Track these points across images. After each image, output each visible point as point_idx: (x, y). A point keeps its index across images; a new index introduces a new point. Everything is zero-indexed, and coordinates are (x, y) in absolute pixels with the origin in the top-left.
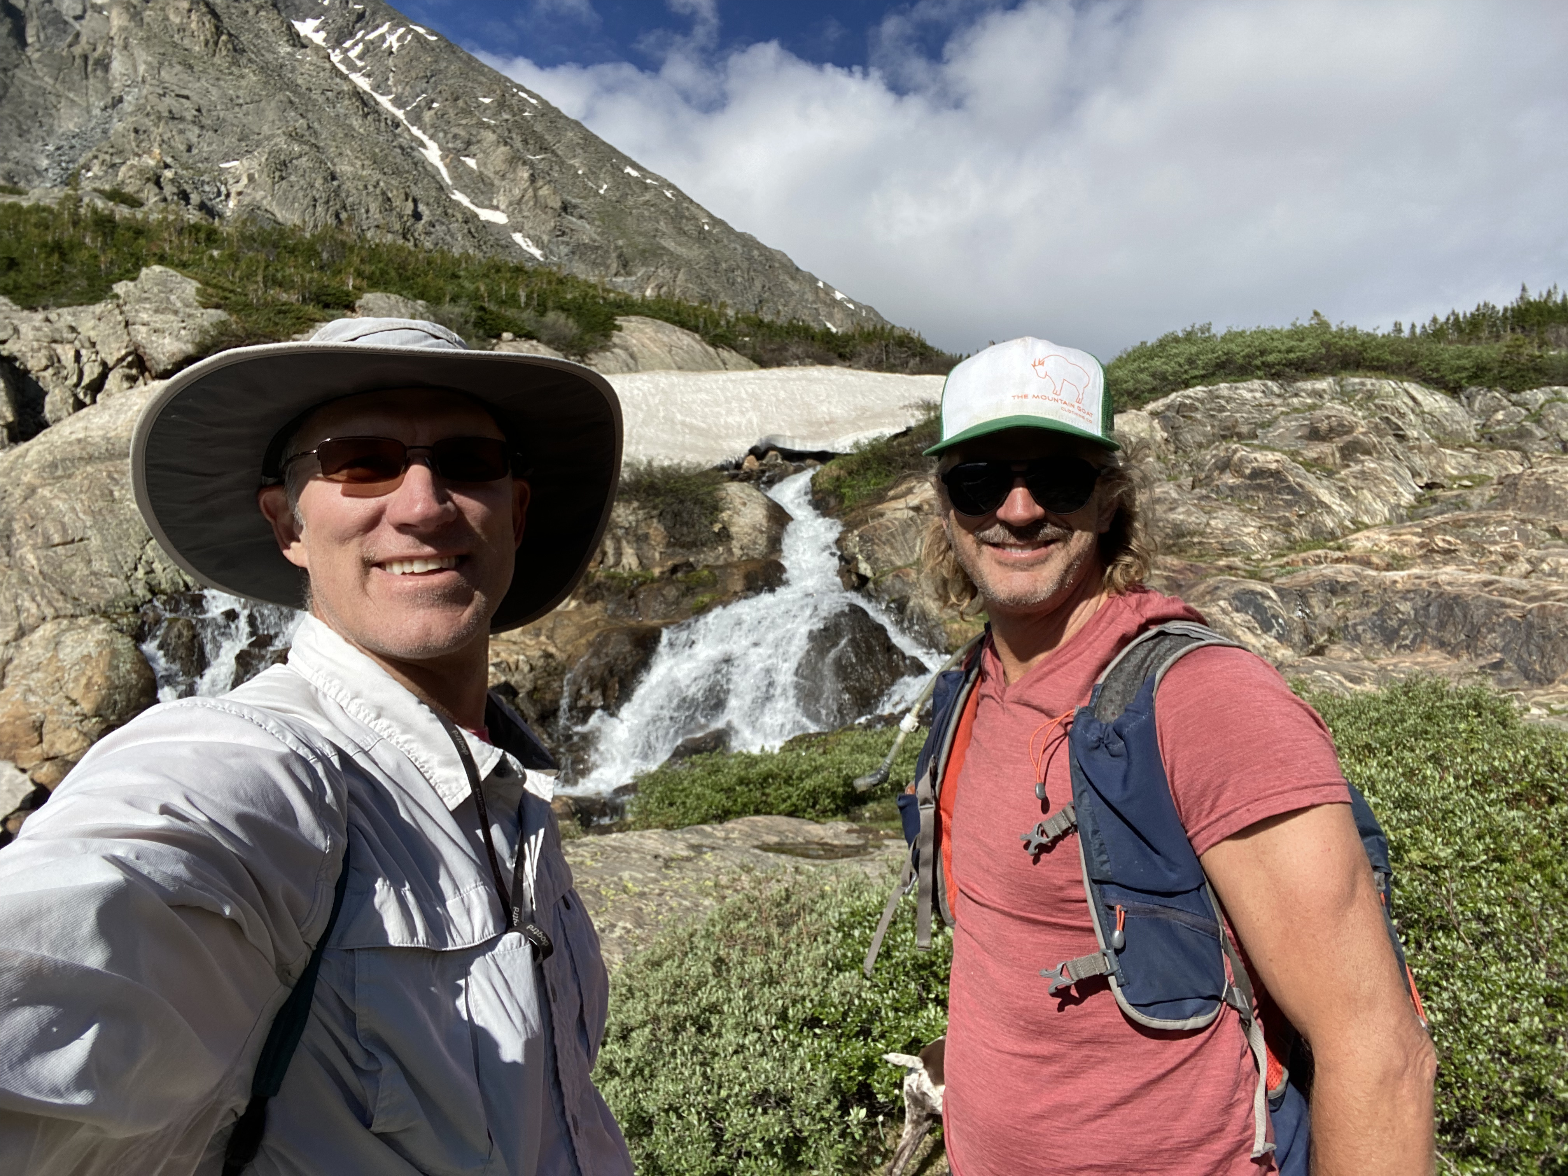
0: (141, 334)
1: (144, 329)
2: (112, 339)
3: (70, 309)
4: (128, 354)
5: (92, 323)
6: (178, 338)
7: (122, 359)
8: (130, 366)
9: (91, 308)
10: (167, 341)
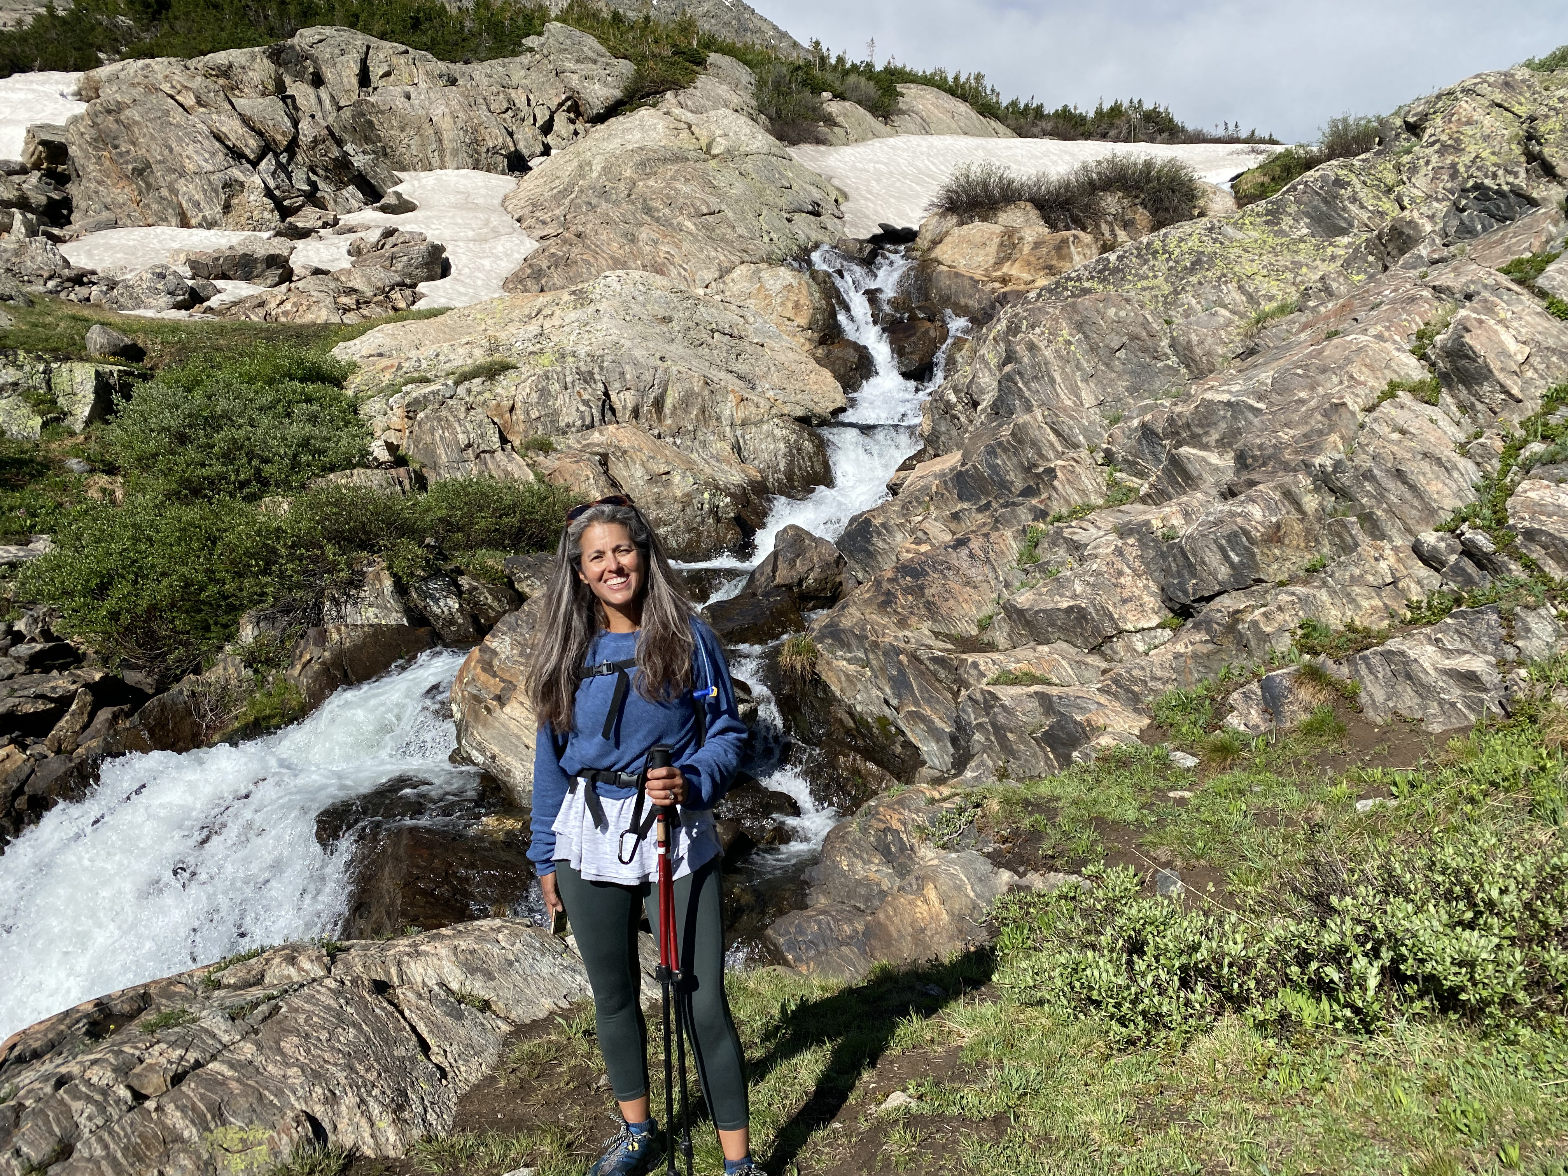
0: (575, 81)
1: (575, 77)
2: (547, 86)
3: (500, 61)
4: (568, 99)
5: (523, 73)
6: (606, 84)
7: (561, 105)
8: (569, 111)
9: (517, 59)
10: (597, 87)
